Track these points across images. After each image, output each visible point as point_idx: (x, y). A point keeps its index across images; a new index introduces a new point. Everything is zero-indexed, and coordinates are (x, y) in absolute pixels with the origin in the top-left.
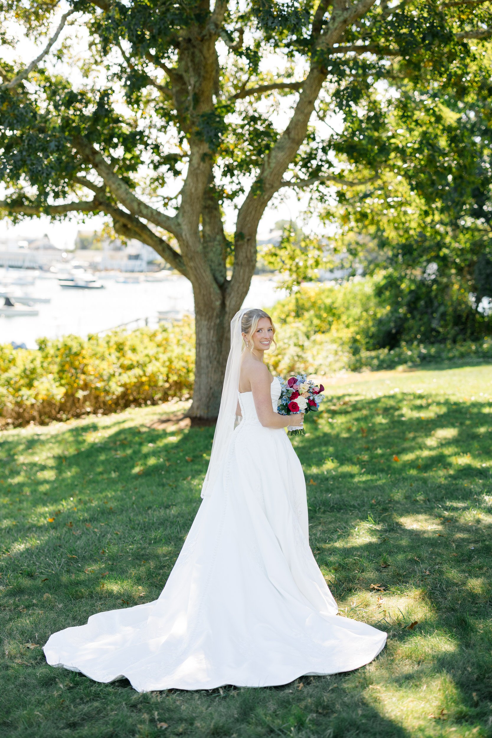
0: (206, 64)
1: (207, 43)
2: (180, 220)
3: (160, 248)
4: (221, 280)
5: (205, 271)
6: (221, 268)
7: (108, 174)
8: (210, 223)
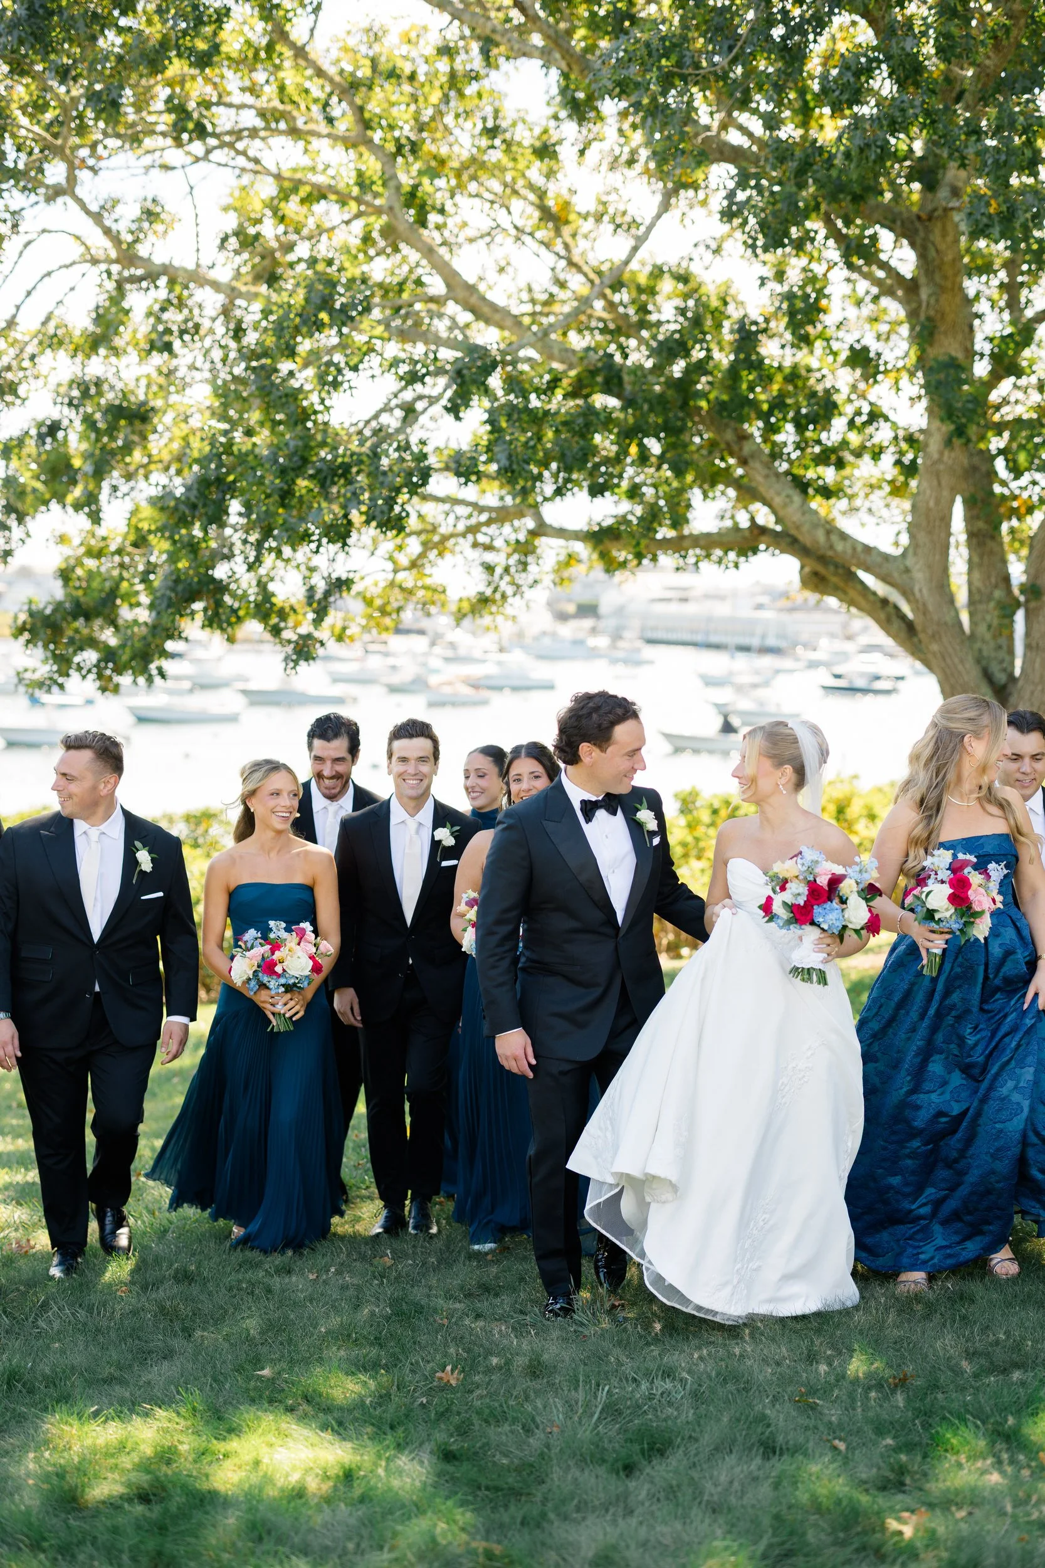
0: (942, 263)
1: (939, 225)
2: (910, 562)
3: (883, 616)
4: (1001, 678)
5: (962, 661)
6: (1002, 654)
7: (767, 477)
8: (980, 565)
